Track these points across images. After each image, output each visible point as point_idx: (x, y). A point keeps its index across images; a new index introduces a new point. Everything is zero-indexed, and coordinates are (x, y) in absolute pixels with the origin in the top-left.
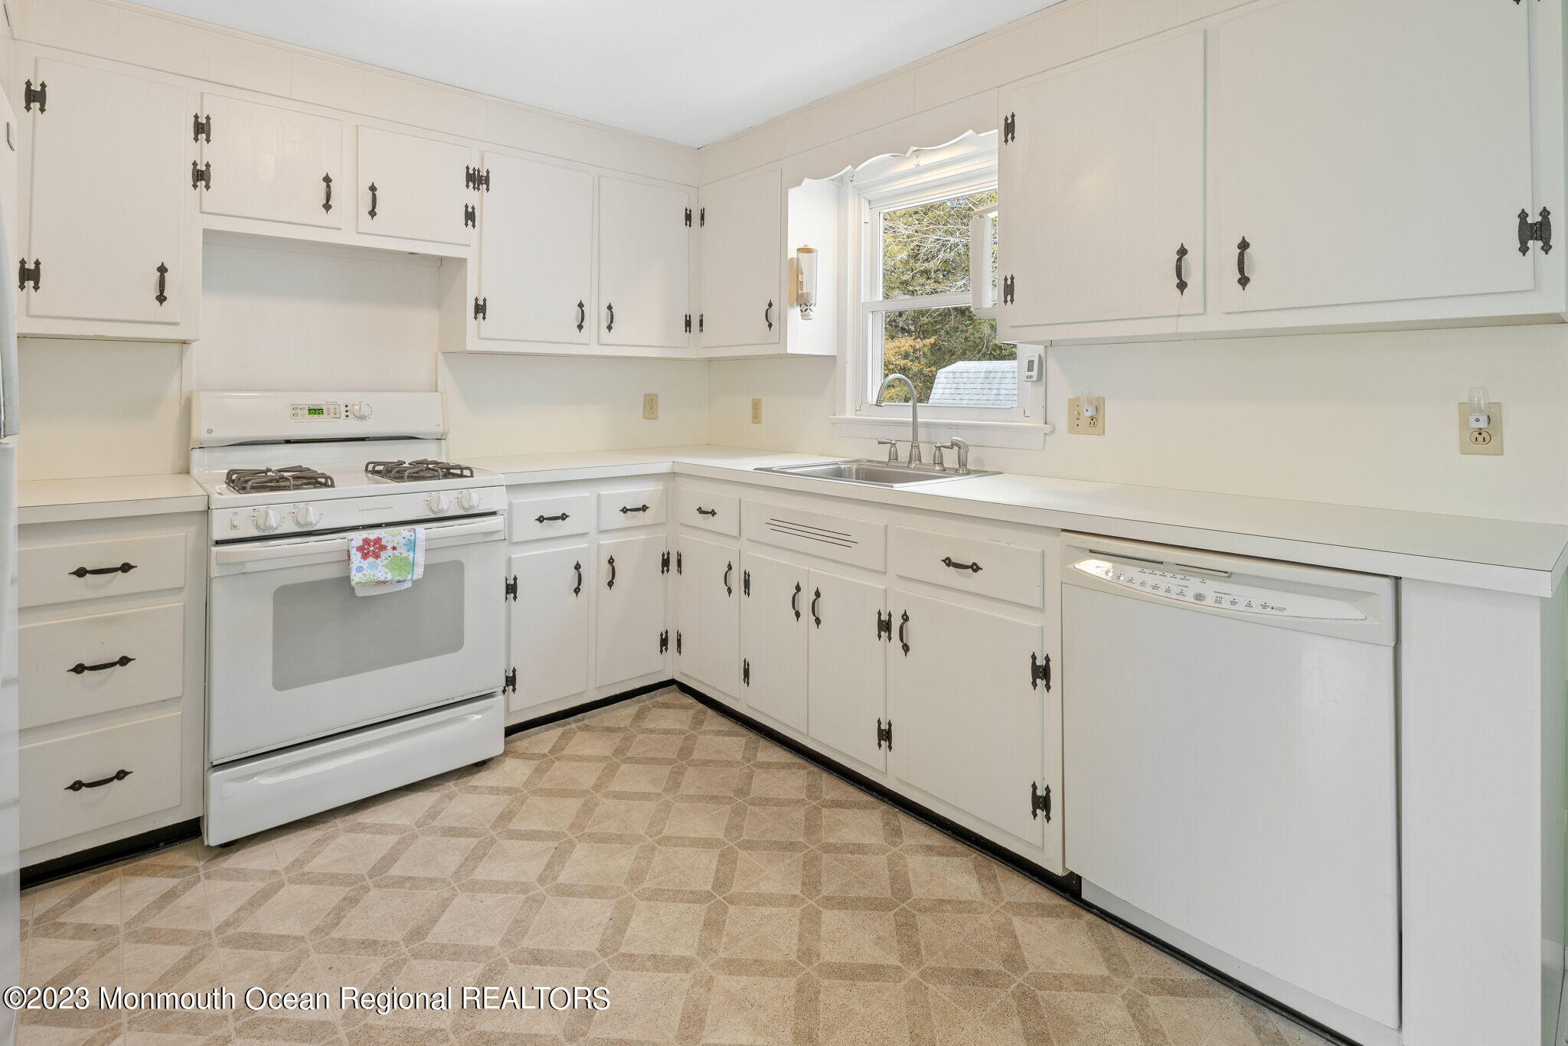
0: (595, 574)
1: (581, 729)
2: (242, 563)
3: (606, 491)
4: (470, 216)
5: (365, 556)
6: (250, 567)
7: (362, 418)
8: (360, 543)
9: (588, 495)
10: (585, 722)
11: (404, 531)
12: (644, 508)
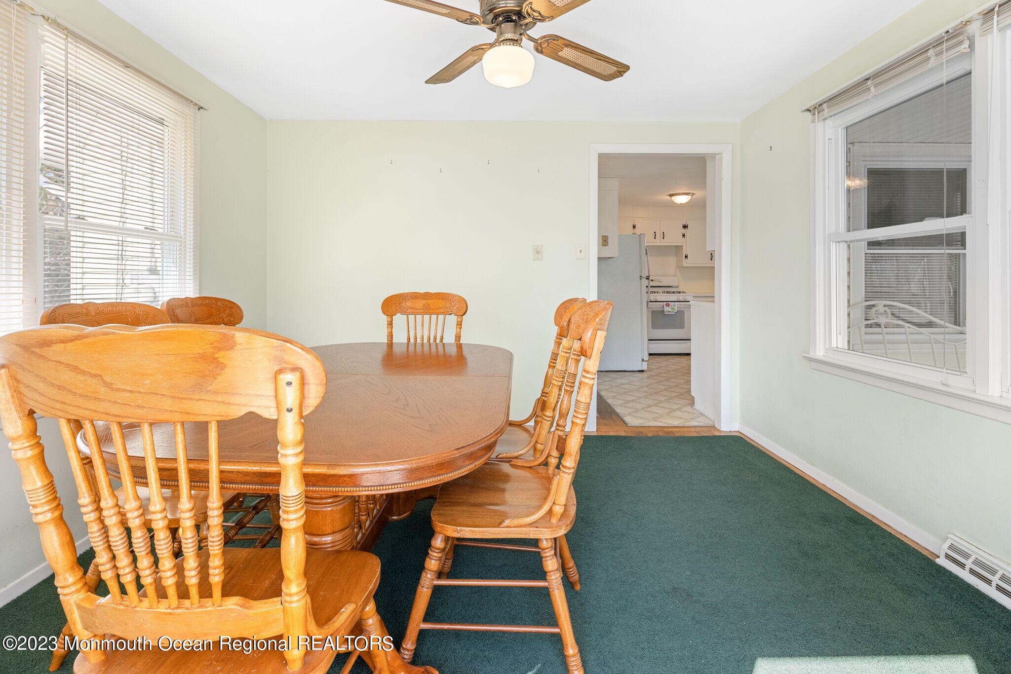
4: (684, 236)
5: (667, 307)
7: (661, 282)
8: (666, 304)
11: (673, 303)
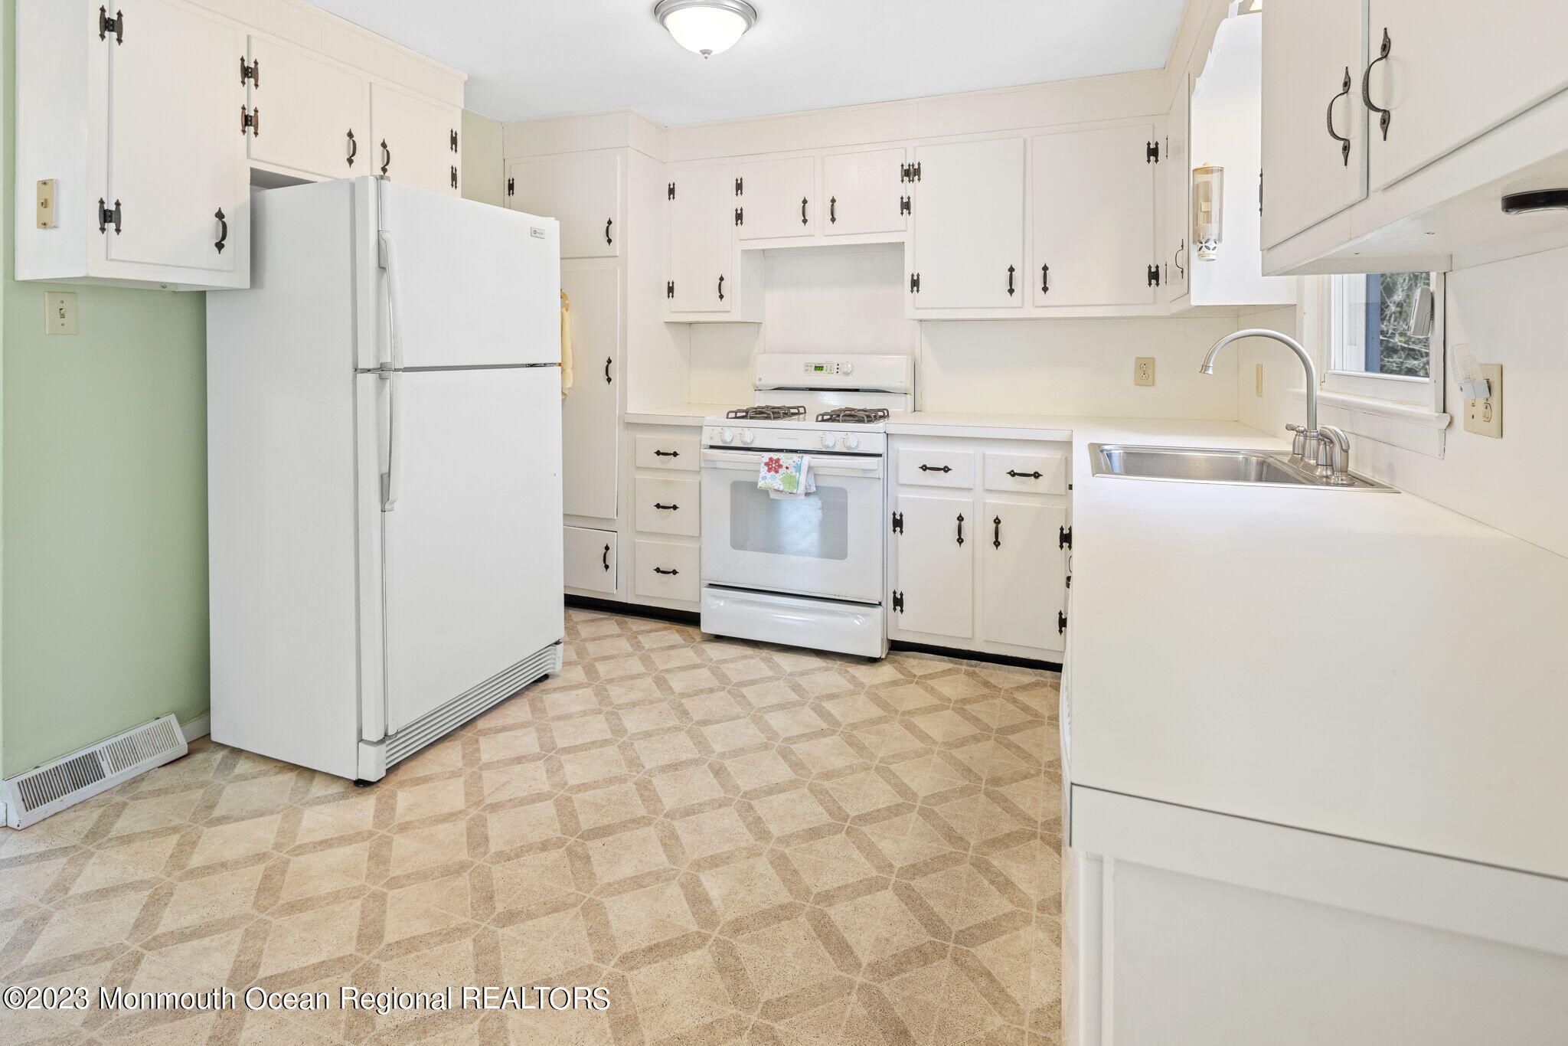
0: (979, 531)
1: (967, 673)
2: (714, 461)
3: (992, 451)
4: (906, 206)
5: (769, 470)
6: (719, 465)
7: (847, 374)
8: (767, 460)
9: (972, 452)
10: (976, 669)
11: (795, 456)
12: (1037, 475)
